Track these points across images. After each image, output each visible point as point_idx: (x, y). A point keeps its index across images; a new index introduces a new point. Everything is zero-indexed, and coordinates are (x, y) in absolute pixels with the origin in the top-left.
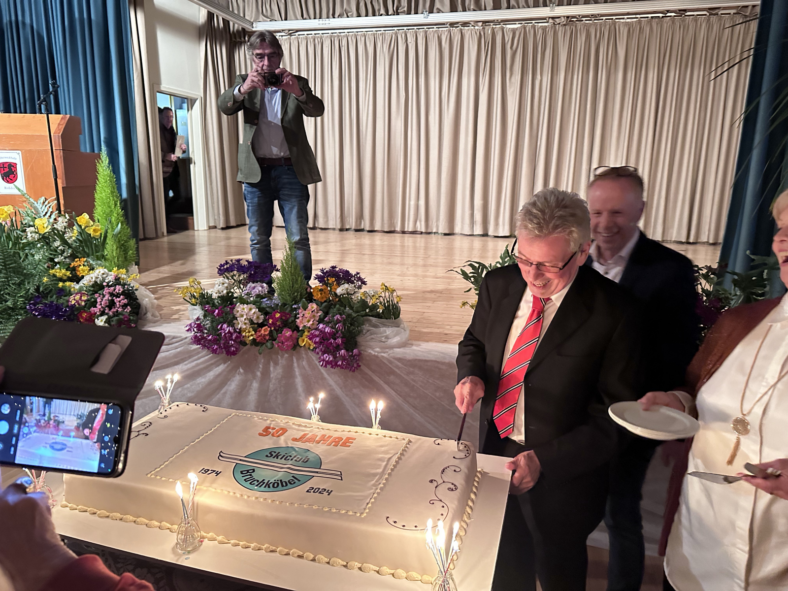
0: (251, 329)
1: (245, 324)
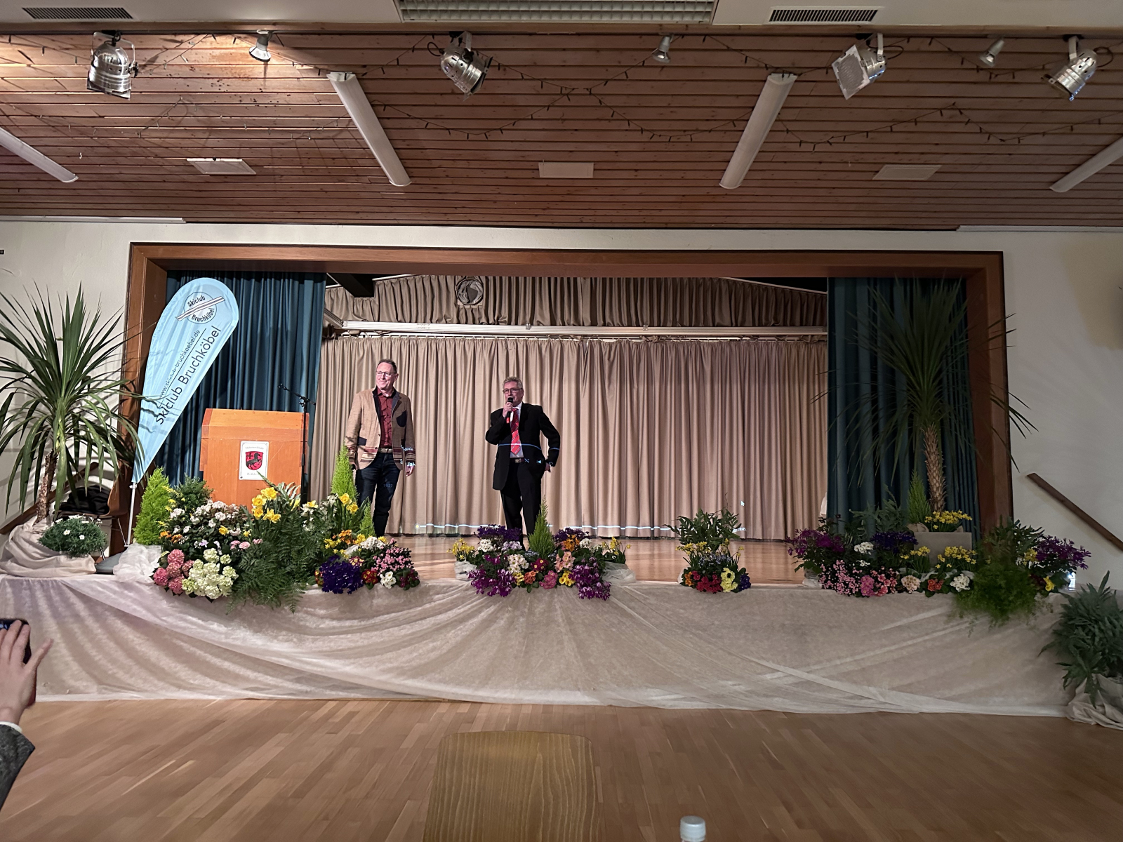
0: (521, 574)
1: (516, 569)
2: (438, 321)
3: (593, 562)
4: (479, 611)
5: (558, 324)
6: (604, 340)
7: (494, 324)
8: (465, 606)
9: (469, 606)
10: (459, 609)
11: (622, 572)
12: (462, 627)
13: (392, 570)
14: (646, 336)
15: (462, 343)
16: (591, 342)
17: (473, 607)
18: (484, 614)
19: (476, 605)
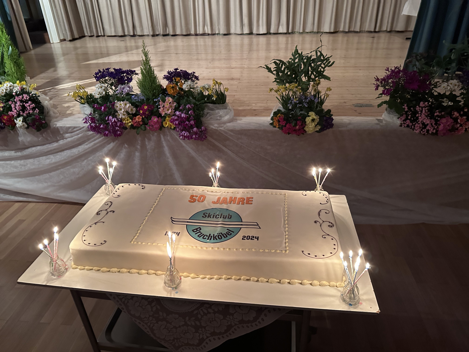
0: (129, 118)
1: (124, 115)
13: (22, 115)
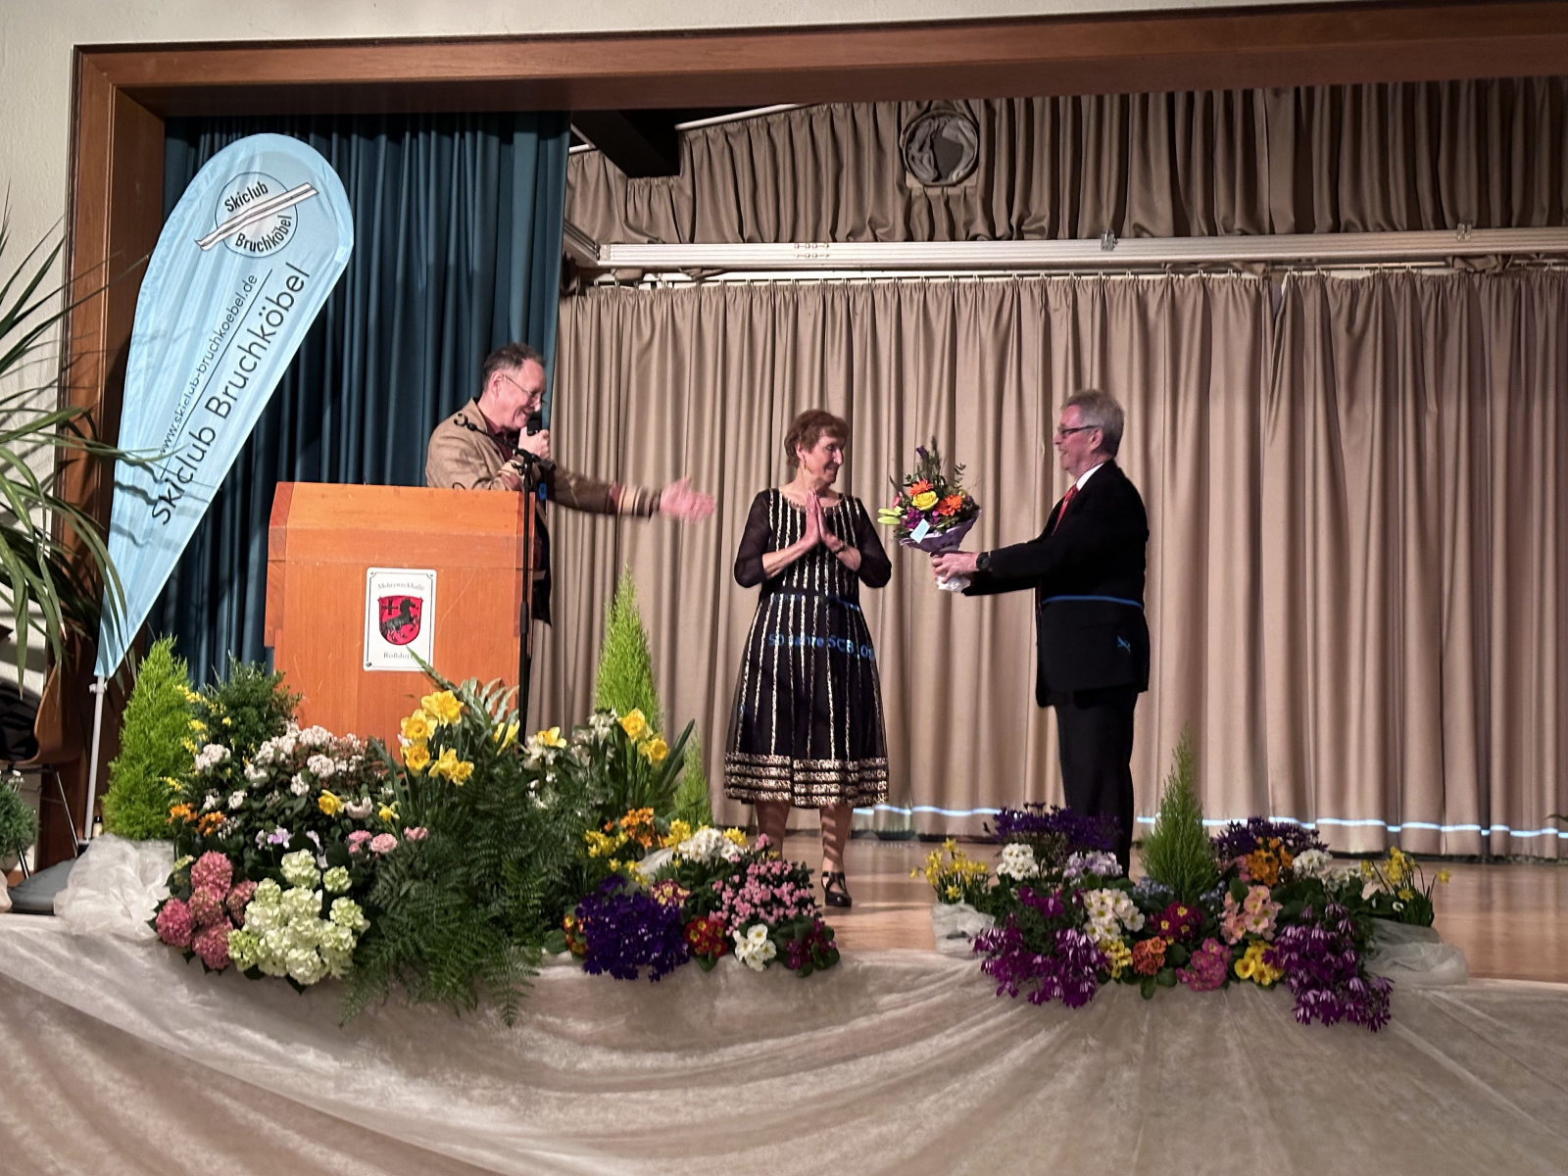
0: (1122, 945)
1: (1109, 931)
2: (853, 236)
3: (1337, 917)
4: (1004, 1044)
5: (1195, 229)
6: (1334, 274)
7: (1010, 239)
8: (965, 1029)
9: (975, 1030)
10: (948, 1036)
11: (1424, 950)
12: (957, 1085)
13: (764, 922)
14: (1464, 257)
15: (918, 296)
16: (1294, 281)
17: (986, 1032)
18: (1018, 1054)
19: (996, 1028)
